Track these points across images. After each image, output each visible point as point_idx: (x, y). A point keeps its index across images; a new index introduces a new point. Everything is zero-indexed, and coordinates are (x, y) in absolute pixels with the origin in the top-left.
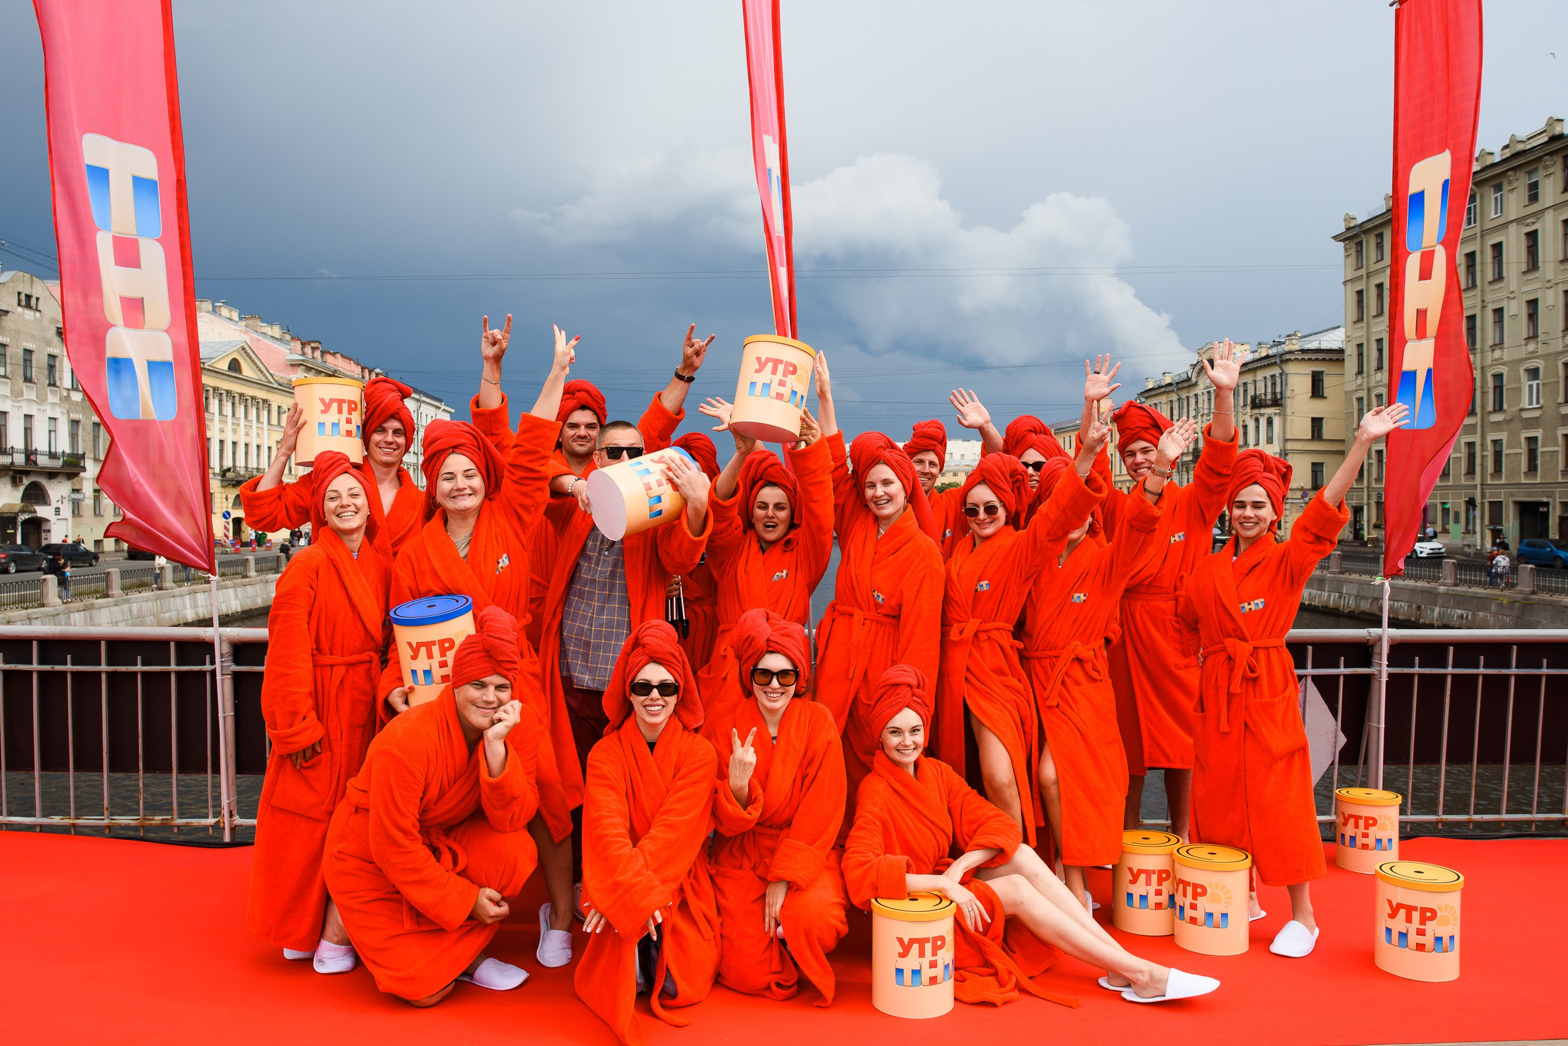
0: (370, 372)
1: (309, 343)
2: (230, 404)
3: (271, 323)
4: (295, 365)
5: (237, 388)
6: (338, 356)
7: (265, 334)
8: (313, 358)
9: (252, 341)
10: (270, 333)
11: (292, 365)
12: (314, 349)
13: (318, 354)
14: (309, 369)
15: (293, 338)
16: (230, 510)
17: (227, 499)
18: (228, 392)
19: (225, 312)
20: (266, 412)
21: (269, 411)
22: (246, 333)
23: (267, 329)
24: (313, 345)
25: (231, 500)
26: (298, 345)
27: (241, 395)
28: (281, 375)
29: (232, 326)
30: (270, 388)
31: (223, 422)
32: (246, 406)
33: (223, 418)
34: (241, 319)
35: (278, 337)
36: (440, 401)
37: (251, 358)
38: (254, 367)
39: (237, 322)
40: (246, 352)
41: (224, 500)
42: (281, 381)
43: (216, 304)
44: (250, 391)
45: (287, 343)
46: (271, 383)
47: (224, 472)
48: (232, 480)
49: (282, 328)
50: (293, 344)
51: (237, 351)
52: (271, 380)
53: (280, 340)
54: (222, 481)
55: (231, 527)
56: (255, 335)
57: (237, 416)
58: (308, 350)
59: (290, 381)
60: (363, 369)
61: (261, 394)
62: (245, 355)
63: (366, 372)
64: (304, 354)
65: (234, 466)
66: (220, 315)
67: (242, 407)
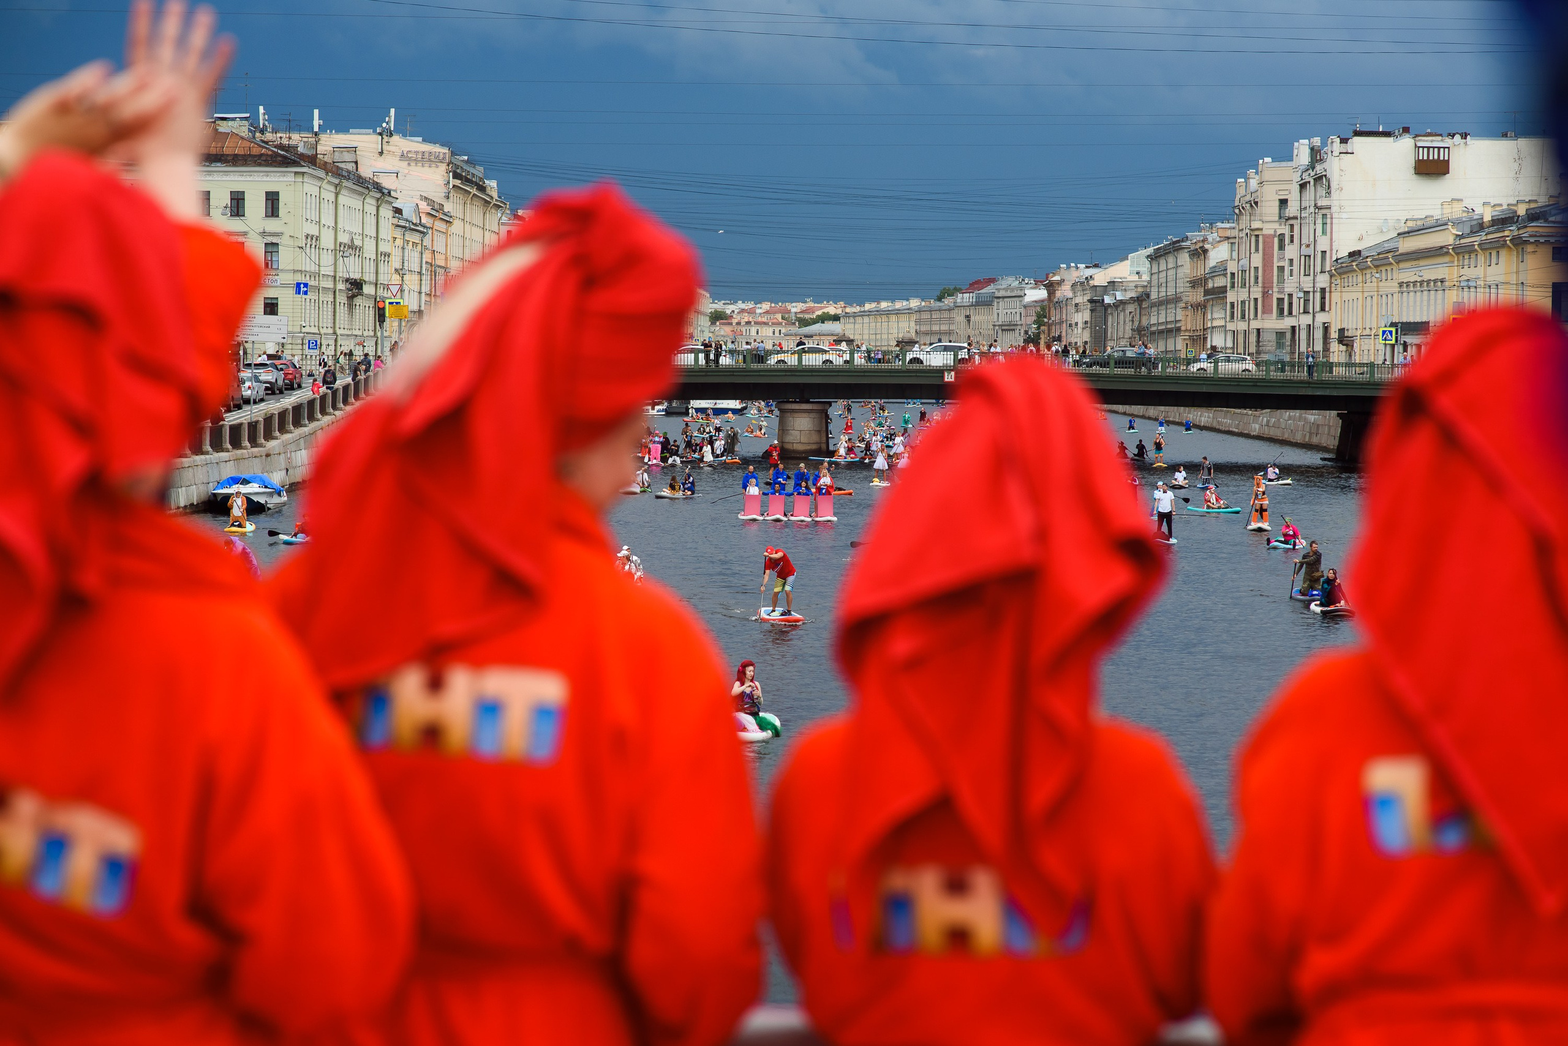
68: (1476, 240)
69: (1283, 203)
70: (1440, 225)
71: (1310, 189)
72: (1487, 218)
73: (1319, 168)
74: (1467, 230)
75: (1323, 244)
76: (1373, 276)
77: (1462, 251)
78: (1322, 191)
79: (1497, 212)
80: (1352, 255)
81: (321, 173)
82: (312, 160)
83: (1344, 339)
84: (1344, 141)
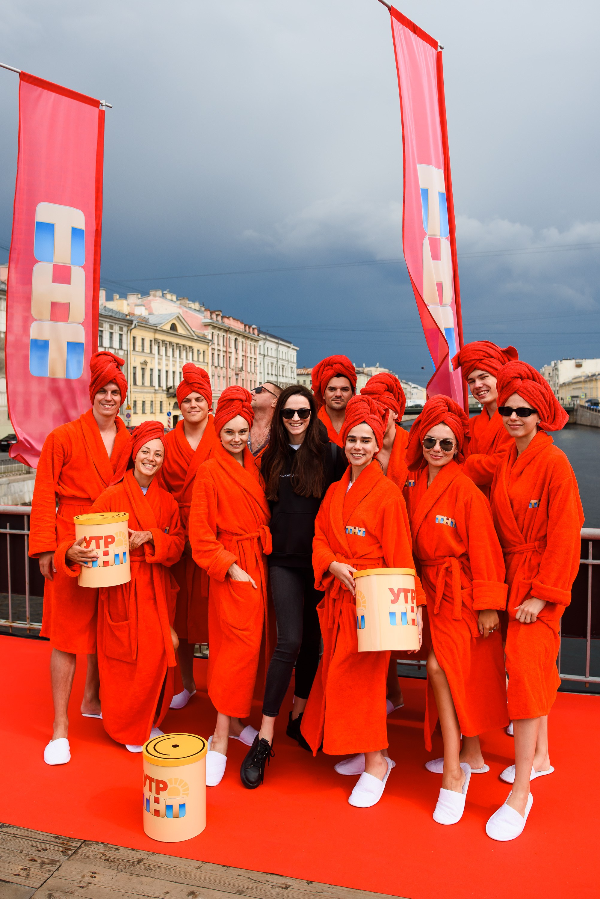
0: (249, 327)
1: (214, 312)
2: (171, 350)
3: (194, 301)
4: (206, 325)
5: (175, 340)
6: (231, 319)
7: (191, 308)
8: (217, 320)
9: (183, 312)
10: (193, 307)
11: (205, 326)
12: (217, 315)
13: (219, 318)
14: (214, 327)
15: (205, 310)
16: (171, 411)
17: (170, 404)
18: (170, 343)
19: (169, 296)
20: (191, 354)
21: (193, 353)
22: (180, 308)
23: (192, 305)
24: (217, 313)
25: (172, 405)
26: (208, 313)
27: (177, 344)
28: (199, 331)
29: (172, 304)
30: (193, 340)
31: (168, 360)
32: (180, 351)
33: (167, 358)
34: (177, 300)
35: (198, 309)
36: (290, 343)
37: (182, 322)
38: (184, 327)
39: (175, 302)
40: (180, 319)
41: (168, 405)
42: (199, 335)
43: (165, 292)
44: (182, 342)
45: (203, 312)
46: (193, 336)
47: (168, 389)
48: (172, 393)
49: (200, 304)
50: (205, 313)
51: (175, 319)
52: (194, 335)
53: (199, 311)
54: (167, 394)
55: (172, 421)
56: (185, 309)
57: (175, 356)
58: (214, 316)
59: (204, 335)
60: (245, 326)
61: (188, 343)
62: (179, 321)
63: (247, 327)
64: (211, 319)
65: (174, 386)
66: (166, 298)
67: (178, 351)
68: (588, 379)
69: (549, 374)
70: (580, 377)
71: (554, 371)
72: (590, 375)
73: (556, 367)
74: (586, 377)
75: (557, 381)
76: (567, 387)
77: (585, 382)
78: (557, 371)
79: (592, 374)
80: (564, 383)
81: (364, 375)
82: (363, 373)
83: (562, 399)
84: (561, 361)
